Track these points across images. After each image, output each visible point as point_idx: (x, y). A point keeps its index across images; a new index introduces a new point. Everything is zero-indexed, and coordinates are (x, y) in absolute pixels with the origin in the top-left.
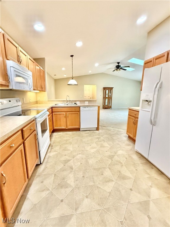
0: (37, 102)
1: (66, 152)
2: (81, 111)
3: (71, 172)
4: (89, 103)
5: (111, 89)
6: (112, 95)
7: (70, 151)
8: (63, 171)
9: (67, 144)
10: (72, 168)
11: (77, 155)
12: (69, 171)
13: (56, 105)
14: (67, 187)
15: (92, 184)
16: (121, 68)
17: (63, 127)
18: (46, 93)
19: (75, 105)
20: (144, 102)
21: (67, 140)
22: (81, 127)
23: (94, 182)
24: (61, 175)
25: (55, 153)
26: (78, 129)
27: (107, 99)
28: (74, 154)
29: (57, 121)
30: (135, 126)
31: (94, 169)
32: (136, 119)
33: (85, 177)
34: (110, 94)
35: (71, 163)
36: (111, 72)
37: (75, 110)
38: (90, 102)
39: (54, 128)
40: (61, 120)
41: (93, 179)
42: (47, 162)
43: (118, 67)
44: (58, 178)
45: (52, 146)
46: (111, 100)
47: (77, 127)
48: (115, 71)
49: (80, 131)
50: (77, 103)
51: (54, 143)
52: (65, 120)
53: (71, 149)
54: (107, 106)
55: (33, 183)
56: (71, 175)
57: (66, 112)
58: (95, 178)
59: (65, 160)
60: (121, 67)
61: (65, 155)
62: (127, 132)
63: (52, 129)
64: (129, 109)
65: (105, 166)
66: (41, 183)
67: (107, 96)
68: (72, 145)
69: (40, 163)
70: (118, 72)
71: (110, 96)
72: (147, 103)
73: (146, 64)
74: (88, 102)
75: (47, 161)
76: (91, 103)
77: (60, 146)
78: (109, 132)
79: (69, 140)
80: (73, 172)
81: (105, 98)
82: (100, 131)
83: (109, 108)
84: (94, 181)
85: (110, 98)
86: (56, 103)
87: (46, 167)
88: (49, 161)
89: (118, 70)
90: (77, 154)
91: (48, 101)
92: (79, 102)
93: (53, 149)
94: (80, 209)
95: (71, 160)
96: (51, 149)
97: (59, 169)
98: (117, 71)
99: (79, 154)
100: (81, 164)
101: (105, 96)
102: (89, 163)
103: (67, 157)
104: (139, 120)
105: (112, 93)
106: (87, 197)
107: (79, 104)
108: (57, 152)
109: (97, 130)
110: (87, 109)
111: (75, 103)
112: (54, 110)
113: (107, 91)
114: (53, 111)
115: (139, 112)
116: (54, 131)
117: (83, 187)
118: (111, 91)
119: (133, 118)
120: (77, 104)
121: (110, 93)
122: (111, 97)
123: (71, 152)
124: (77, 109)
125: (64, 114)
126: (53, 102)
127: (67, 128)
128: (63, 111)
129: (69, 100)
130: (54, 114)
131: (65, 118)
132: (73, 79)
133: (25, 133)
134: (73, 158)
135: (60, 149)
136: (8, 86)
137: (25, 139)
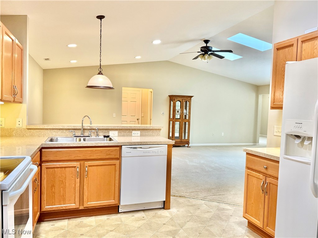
2: (123, 159)
4: (141, 135)
5: (186, 100)
6: (190, 113)
13: (51, 140)
16: (211, 54)
17: (72, 206)
19: (106, 142)
20: (291, 139)
22: (122, 203)
26: (114, 209)
27: (178, 123)
29: (53, 186)
30: (267, 197)
32: (268, 179)
34: (185, 111)
36: (188, 61)
37: (107, 155)
38: (144, 133)
39: (43, 210)
40: (67, 184)
43: (206, 51)
46: (187, 126)
47: (111, 202)
48: (199, 58)
49: (118, 212)
50: (112, 134)
52: (78, 185)
54: (179, 140)
57: (82, 162)
60: (214, 51)
62: (246, 211)
63: (39, 213)
64: (247, 154)
67: (178, 116)
70: (206, 61)
71: (186, 116)
72: (298, 141)
73: (281, 51)
74: (139, 132)
76: (148, 136)
78: (198, 212)
81: (172, 120)
82: (173, 210)
83: (184, 146)
85: (185, 121)
86: (53, 134)
89: (206, 56)
91: (28, 129)
92: (116, 133)
98: (205, 59)
101: (174, 116)
104: (281, 183)
105: (190, 109)
107: (116, 138)
109: (164, 208)
110: (139, 151)
111: (107, 135)
112: (47, 154)
113: (178, 104)
114: (43, 159)
115: (278, 162)
116: (43, 217)
118: (188, 103)
119: (261, 176)
120: (111, 140)
121: (186, 109)
122: (187, 118)
124: (114, 153)
125: (75, 167)
126: (43, 133)
127: (83, 205)
128: (72, 158)
129: (89, 128)
130: (47, 168)
131: (79, 179)
132: (102, 74)
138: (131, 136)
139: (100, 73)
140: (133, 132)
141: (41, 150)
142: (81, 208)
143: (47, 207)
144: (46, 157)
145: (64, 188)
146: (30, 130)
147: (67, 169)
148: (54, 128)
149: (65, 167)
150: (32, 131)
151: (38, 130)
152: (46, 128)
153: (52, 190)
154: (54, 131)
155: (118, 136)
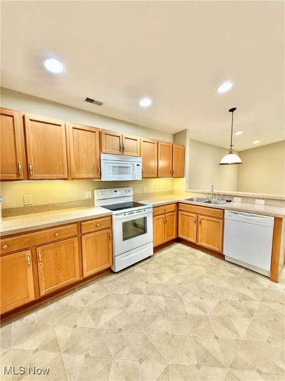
1: (153, 280)
2: (225, 220)
3: (121, 308)
4: (266, 205)
7: (160, 282)
8: (118, 299)
10: (128, 305)
11: (160, 295)
12: (121, 305)
14: (94, 320)
15: (112, 351)
23: (116, 353)
24: (110, 302)
26: (221, 256)
28: (158, 290)
29: (184, 225)
31: (145, 339)
33: (122, 333)
35: (136, 298)
37: (214, 214)
38: (270, 202)
40: (190, 226)
41: (123, 348)
44: (105, 302)
49: (224, 259)
50: (236, 200)
52: (195, 228)
53: (165, 280)
56: (115, 313)
57: (198, 215)
58: (127, 351)
59: (137, 289)
61: (147, 282)
65: (165, 357)
66: (92, 292)
68: (175, 275)
69: (114, 271)
76: (274, 206)
77: (160, 266)
80: (121, 311)
84: (119, 351)
87: (115, 280)
88: (126, 276)
90: (161, 293)
92: (240, 199)
94: (67, 355)
95: (143, 294)
97: (119, 293)
100: (145, 311)
102: (155, 322)
103: (144, 287)
106: (87, 356)
109: (270, 278)
110: (240, 217)
117: (102, 339)
123: (159, 284)
124: (219, 213)
125: (194, 217)
130: (181, 214)
131: (196, 225)
132: (232, 153)
133: (83, 228)
134: (148, 294)
135: (154, 270)
136: (100, 178)
137: (82, 233)
138: (254, 203)
139: (231, 153)
140: (257, 200)
141: (178, 204)
142: (197, 244)
143: (180, 236)
144: (181, 208)
147: (190, 217)
153: (183, 227)
155: (242, 202)
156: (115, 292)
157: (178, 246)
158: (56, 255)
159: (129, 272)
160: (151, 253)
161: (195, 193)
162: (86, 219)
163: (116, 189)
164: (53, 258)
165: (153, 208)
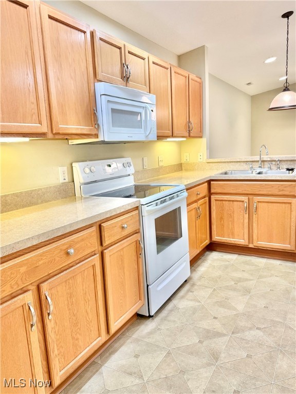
0: (180, 167)
1: (222, 312)
3: (209, 365)
7: (235, 313)
8: (192, 353)
9: (235, 290)
10: (215, 356)
11: (250, 329)
12: (205, 361)
13: (226, 173)
17: (241, 241)
18: (203, 141)
21: (239, 280)
24: (182, 361)
25: (191, 304)
28: (242, 323)
29: (222, 218)
35: (220, 344)
37: (280, 190)
39: (213, 239)
40: (236, 219)
42: (165, 319)
44: (172, 364)
45: (193, 285)
47: (286, 247)
51: (201, 277)
52: (246, 221)
53: (241, 308)
55: (120, 349)
56: (205, 373)
57: (251, 197)
59: (208, 331)
61: (215, 318)
63: (207, 241)
66: (135, 356)
68: (248, 297)
69: (148, 315)
75: (166, 317)
77: (214, 290)
79: (247, 280)
80: (214, 368)
86: (228, 168)
87: (157, 329)
88: (171, 318)
90: (250, 326)
91: (208, 163)
93: (191, 293)
95: (224, 335)
96: (189, 291)
97: (183, 345)
99: (258, 328)
100: (249, 356)
102: (277, 366)
103: (217, 326)
108: (198, 304)
111: (291, 167)
112: (215, 187)
114: (212, 191)
123: (237, 315)
124: (289, 189)
125: (243, 201)
126: (221, 167)
127: (253, 244)
128: (240, 191)
129: (269, 159)
130: (216, 200)
131: (247, 215)
132: (288, 90)
133: (106, 234)
134: (233, 333)
135: (209, 298)
136: (96, 136)
137: (105, 245)
139: (286, 89)
141: (209, 182)
142: (251, 246)
143: (216, 238)
144: (215, 189)
145: (233, 222)
146: (209, 164)
147: (235, 203)
148: (231, 161)
149: (233, 201)
150: (211, 164)
151: (216, 164)
152: (223, 161)
153: (221, 222)
154: (231, 163)
156: (174, 346)
157: (214, 256)
158: (70, 297)
159: (171, 311)
160: (187, 273)
161: (226, 164)
162: (108, 216)
163: (109, 162)
164: (66, 302)
165: (187, 189)
